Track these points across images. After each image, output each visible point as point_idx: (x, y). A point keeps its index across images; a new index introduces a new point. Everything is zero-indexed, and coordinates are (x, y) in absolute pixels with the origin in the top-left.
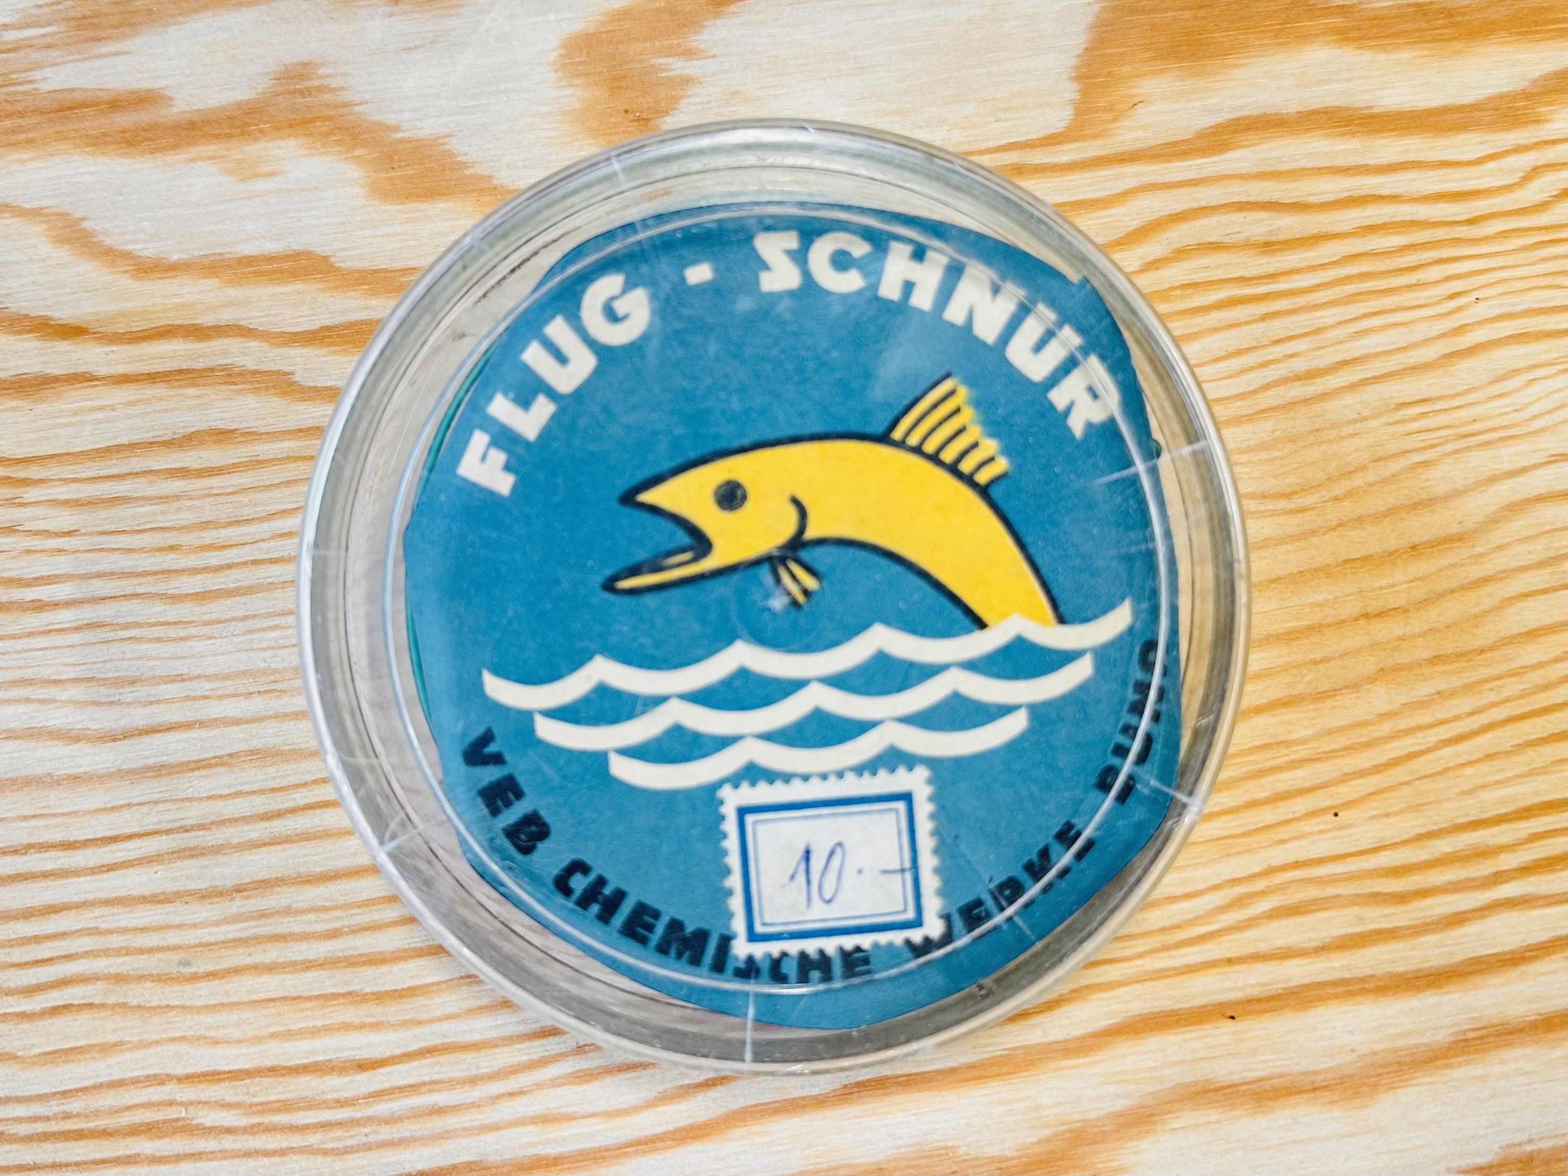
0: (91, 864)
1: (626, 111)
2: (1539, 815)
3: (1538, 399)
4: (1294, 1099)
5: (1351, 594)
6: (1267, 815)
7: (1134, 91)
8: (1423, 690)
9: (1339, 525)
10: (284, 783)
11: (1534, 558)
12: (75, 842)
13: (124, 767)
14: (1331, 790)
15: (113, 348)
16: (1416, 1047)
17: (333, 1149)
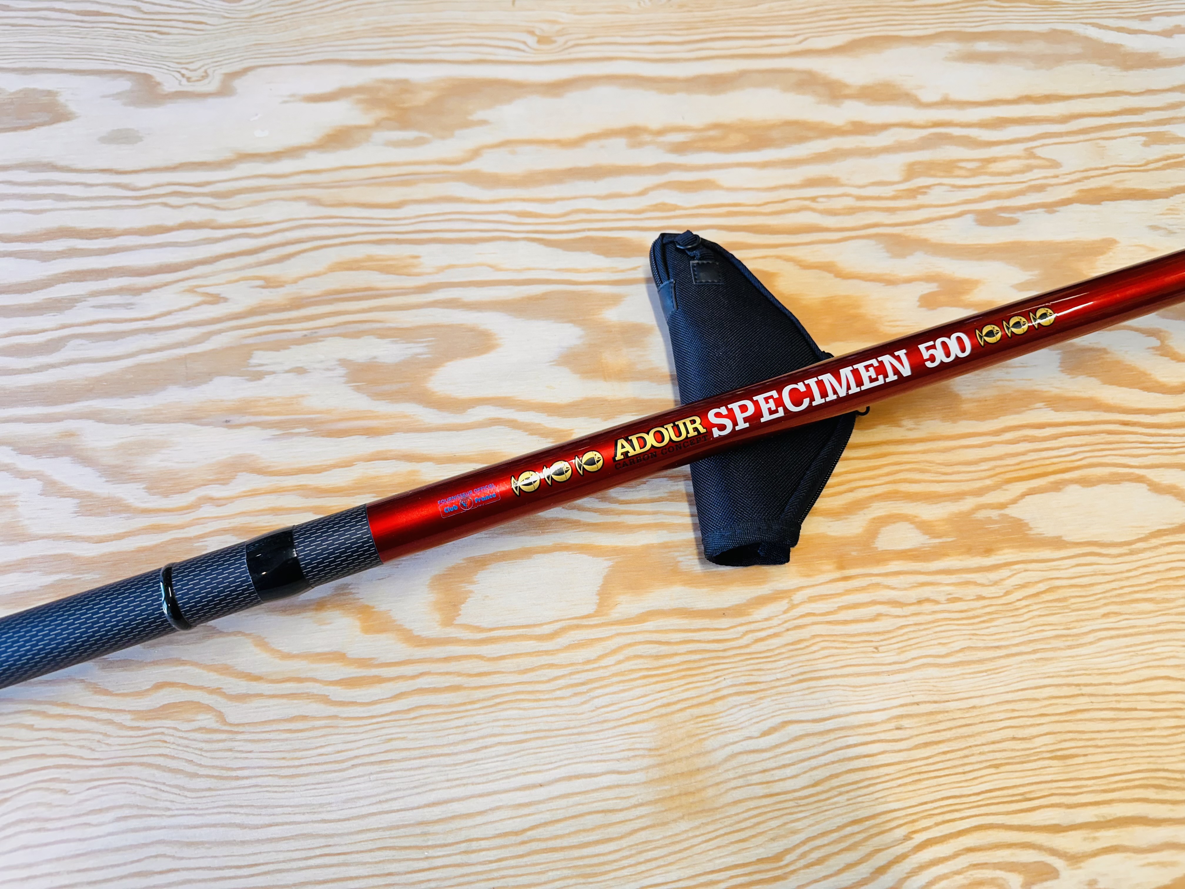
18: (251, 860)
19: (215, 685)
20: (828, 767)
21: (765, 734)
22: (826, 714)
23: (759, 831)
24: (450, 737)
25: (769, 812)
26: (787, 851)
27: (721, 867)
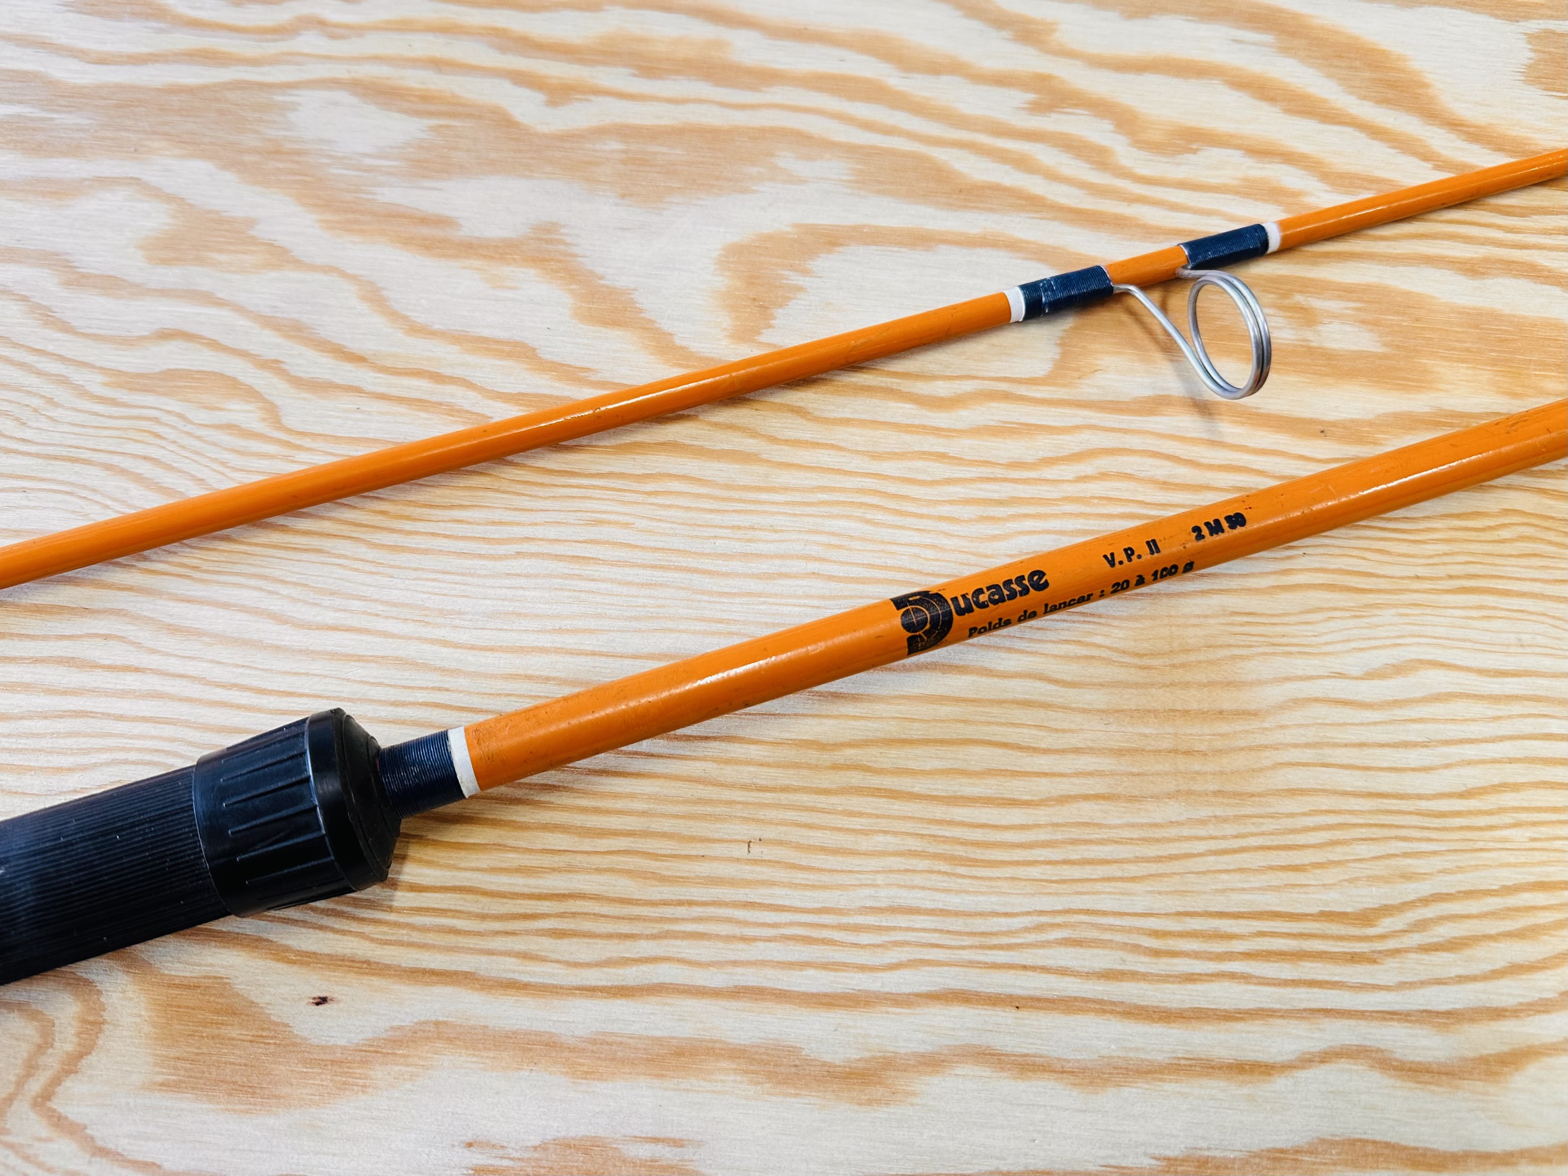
0: (271, 707)
1: (754, 299)
2: (1267, 919)
3: (1332, 632)
4: (1046, 1075)
5: (1169, 734)
6: (1076, 872)
7: (1098, 362)
8: (1204, 812)
9: (1171, 684)
10: (412, 684)
11: (1303, 740)
12: (265, 690)
13: (311, 648)
14: (1125, 866)
15: (380, 375)
16: (1142, 1060)
17: (378, 939)
18: (284, 683)
19: (273, 355)
20: (1498, 766)
21: (1371, 675)
22: (1509, 663)
23: (1332, 857)
24: (719, 542)
25: (1361, 825)
26: (1386, 910)
27: (1242, 910)
